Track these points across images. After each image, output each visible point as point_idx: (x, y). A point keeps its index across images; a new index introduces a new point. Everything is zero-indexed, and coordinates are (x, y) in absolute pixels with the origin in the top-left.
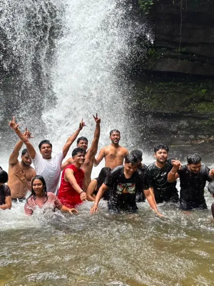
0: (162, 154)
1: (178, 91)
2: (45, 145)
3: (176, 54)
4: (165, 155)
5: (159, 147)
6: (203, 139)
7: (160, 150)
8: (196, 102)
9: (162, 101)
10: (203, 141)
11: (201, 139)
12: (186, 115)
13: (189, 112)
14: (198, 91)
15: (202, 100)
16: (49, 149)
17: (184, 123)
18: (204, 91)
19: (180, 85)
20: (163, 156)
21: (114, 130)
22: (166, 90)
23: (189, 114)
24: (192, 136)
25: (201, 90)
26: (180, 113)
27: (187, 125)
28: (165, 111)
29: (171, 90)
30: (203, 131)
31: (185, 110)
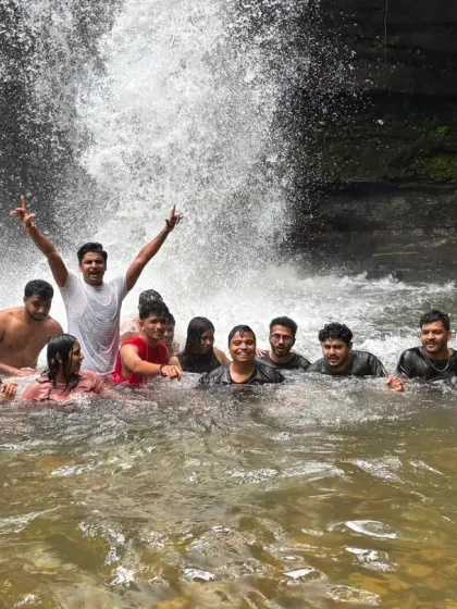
1: (384, 132)
2: (89, 256)
6: (443, 237)
8: (426, 156)
10: (444, 241)
11: (439, 237)
12: (405, 186)
13: (411, 179)
14: (430, 130)
15: (439, 150)
16: (100, 266)
17: (400, 203)
18: (442, 130)
19: (391, 120)
22: (357, 131)
23: (412, 184)
24: (419, 232)
25: (435, 128)
26: (391, 181)
27: (408, 207)
28: (357, 179)
29: (369, 133)
30: (444, 218)
31: (402, 175)
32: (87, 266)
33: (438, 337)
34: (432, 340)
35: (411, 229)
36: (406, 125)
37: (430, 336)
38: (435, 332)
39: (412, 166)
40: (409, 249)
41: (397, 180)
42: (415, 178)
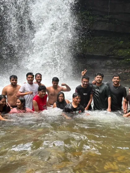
0: (99, 79)
1: (106, 42)
2: (29, 76)
3: (105, 19)
4: (101, 79)
5: (98, 74)
6: (121, 71)
7: (98, 76)
8: (117, 49)
9: (96, 48)
10: (121, 73)
11: (120, 71)
12: (111, 57)
13: (113, 55)
14: (118, 42)
17: (109, 62)
18: (122, 42)
19: (108, 39)
20: (99, 80)
21: (38, 74)
22: (99, 41)
24: (114, 70)
26: (107, 55)
27: (111, 63)
28: (98, 55)
29: (102, 42)
30: (121, 66)
31: (110, 54)
35: (112, 69)
36: (112, 40)
37: (116, 80)
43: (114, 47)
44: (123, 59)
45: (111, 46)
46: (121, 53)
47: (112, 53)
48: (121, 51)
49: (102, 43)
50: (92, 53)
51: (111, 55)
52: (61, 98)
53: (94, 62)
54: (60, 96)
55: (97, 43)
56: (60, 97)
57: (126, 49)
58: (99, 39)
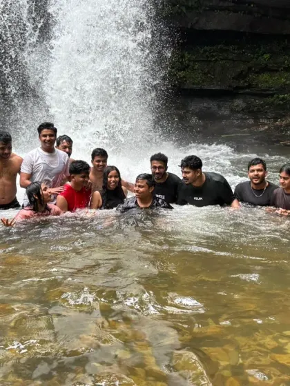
1: (230, 57)
2: (45, 131)
3: (226, 5)
6: (266, 124)
8: (257, 73)
9: (209, 73)
10: (266, 127)
11: (264, 124)
12: (242, 91)
13: (246, 88)
14: (259, 56)
15: (265, 69)
16: (53, 138)
17: (239, 103)
18: (267, 56)
19: (234, 50)
22: (213, 56)
23: (247, 90)
24: (251, 121)
25: (262, 55)
26: (234, 88)
27: (244, 105)
28: (213, 87)
29: (220, 57)
30: (266, 112)
31: (241, 85)
32: (43, 138)
33: (261, 173)
34: (257, 175)
35: (246, 119)
36: (244, 53)
37: (256, 173)
38: (258, 170)
39: (247, 79)
40: (244, 132)
41: (238, 88)
42: (249, 86)
43: (250, 69)
44: (272, 95)
45: (243, 67)
46: (267, 82)
47: (246, 82)
48: (265, 76)
49: (222, 60)
50: (198, 84)
51: (243, 88)
52: (113, 179)
53: (205, 105)
54: (110, 174)
55: (210, 61)
56: (111, 177)
57: (277, 71)
58: (214, 52)
